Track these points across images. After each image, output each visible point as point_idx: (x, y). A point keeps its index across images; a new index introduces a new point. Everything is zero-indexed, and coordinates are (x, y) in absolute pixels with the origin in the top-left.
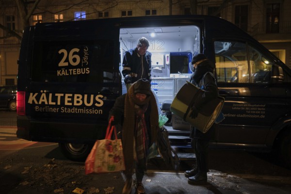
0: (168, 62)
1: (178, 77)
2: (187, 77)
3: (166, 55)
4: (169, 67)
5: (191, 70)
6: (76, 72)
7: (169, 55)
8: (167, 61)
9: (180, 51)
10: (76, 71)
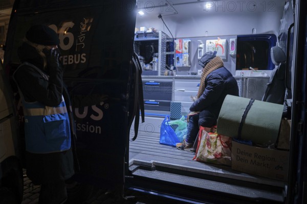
0: (233, 52)
1: (249, 76)
2: (266, 75)
3: (231, 40)
4: (235, 59)
5: (274, 61)
6: (67, 62)
7: (234, 39)
8: (232, 49)
9: (255, 32)
10: (67, 58)
